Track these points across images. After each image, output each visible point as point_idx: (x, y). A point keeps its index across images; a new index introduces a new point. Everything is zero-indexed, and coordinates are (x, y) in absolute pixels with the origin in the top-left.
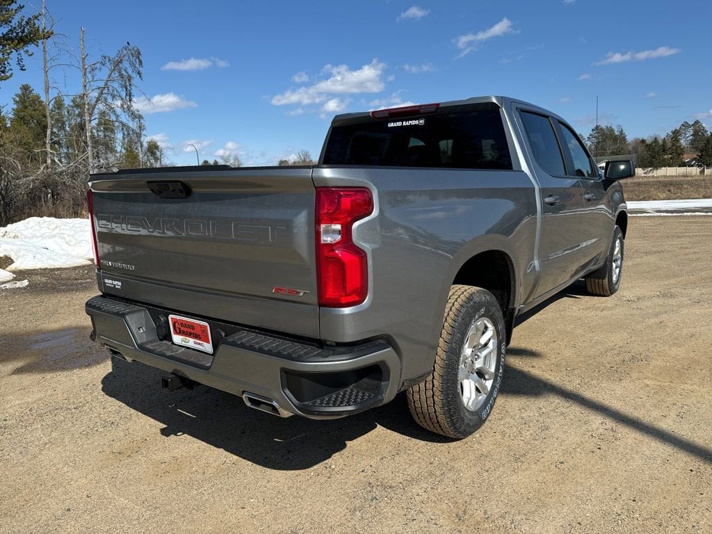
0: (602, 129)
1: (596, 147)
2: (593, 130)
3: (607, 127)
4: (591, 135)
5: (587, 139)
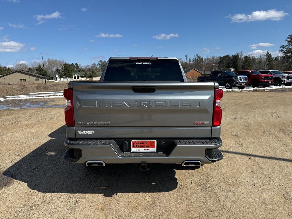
0: (102, 62)
1: (101, 68)
2: (99, 62)
3: (104, 61)
4: (99, 64)
5: (97, 65)
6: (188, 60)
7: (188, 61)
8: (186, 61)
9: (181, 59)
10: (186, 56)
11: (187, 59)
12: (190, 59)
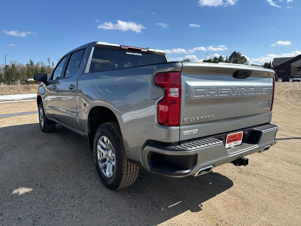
6: (51, 63)
7: (51, 65)
8: (48, 64)
9: (42, 62)
10: (49, 59)
11: (49, 63)
12: (53, 63)
